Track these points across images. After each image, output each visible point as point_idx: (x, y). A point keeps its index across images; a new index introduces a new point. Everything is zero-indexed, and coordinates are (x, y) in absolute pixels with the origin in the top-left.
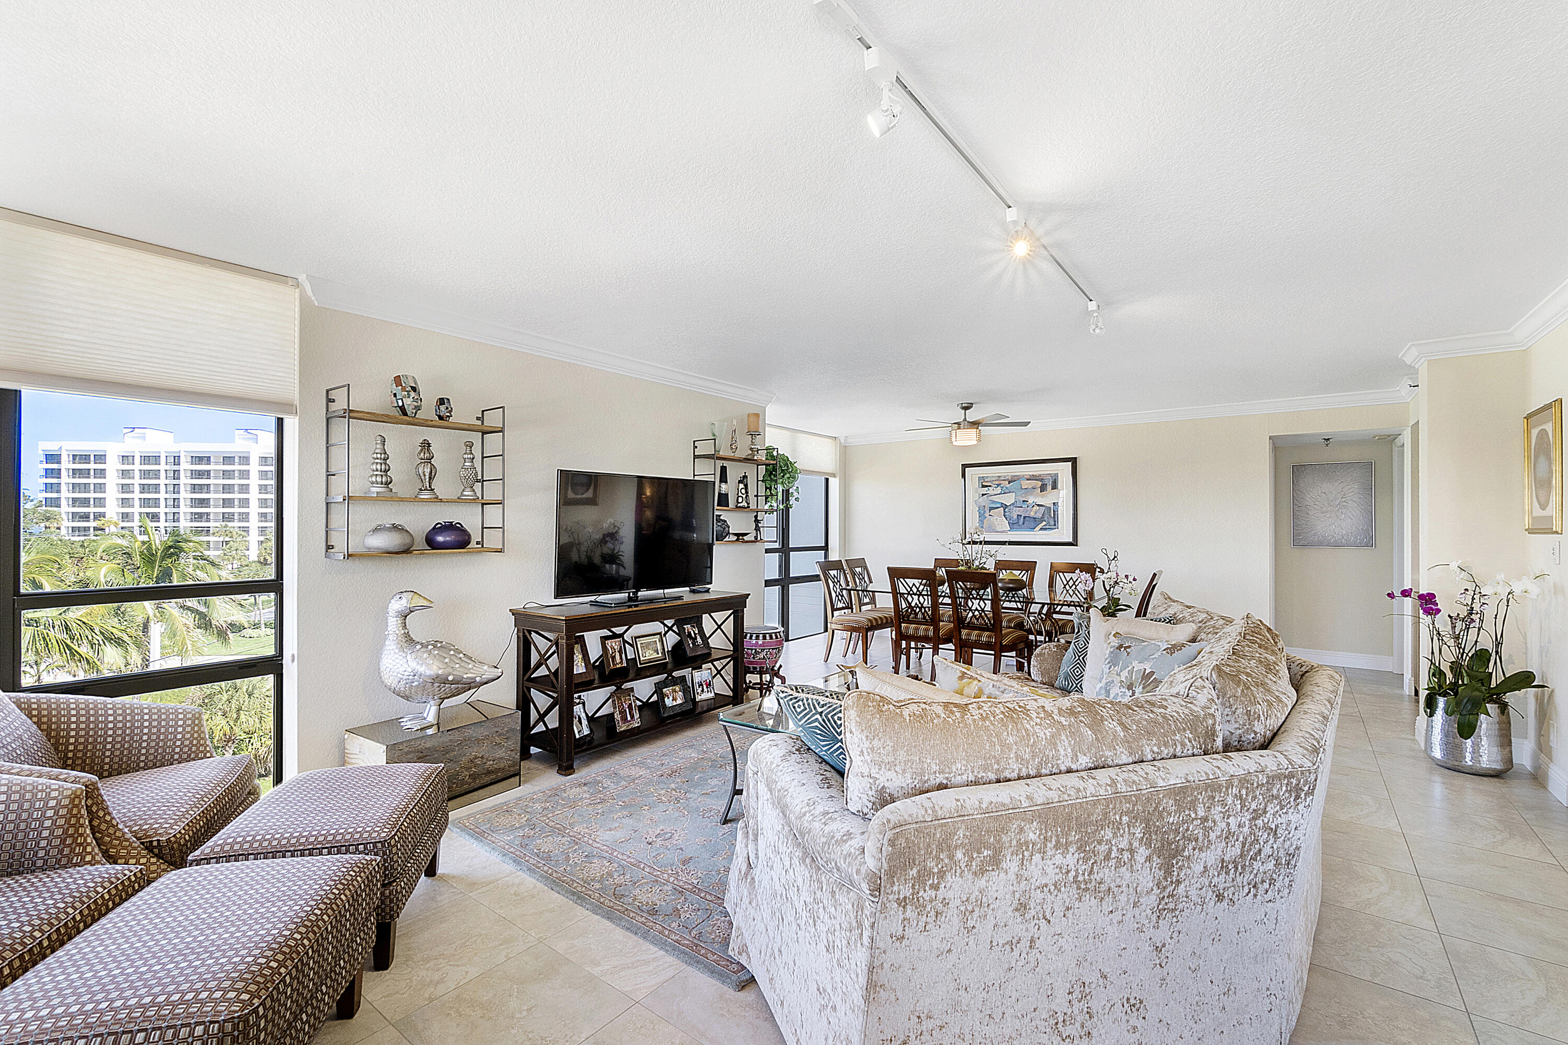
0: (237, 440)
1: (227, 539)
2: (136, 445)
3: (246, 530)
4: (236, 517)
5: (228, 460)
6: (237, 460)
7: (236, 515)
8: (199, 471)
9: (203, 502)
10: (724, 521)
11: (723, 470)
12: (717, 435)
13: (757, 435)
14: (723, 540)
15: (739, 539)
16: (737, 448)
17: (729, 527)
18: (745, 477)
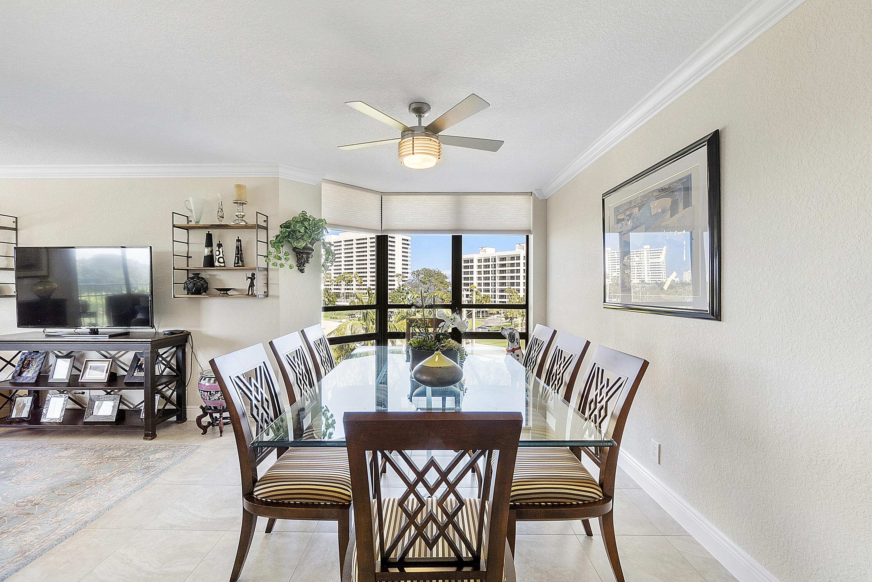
0: (516, 249)
1: (511, 294)
2: (482, 255)
3: (519, 291)
4: (515, 284)
5: (512, 258)
6: (515, 258)
7: (515, 283)
8: (503, 264)
9: (504, 278)
10: (203, 278)
11: (209, 237)
12: (193, 209)
13: (243, 204)
14: (200, 294)
15: (224, 294)
16: (223, 217)
17: (207, 283)
18: (239, 240)
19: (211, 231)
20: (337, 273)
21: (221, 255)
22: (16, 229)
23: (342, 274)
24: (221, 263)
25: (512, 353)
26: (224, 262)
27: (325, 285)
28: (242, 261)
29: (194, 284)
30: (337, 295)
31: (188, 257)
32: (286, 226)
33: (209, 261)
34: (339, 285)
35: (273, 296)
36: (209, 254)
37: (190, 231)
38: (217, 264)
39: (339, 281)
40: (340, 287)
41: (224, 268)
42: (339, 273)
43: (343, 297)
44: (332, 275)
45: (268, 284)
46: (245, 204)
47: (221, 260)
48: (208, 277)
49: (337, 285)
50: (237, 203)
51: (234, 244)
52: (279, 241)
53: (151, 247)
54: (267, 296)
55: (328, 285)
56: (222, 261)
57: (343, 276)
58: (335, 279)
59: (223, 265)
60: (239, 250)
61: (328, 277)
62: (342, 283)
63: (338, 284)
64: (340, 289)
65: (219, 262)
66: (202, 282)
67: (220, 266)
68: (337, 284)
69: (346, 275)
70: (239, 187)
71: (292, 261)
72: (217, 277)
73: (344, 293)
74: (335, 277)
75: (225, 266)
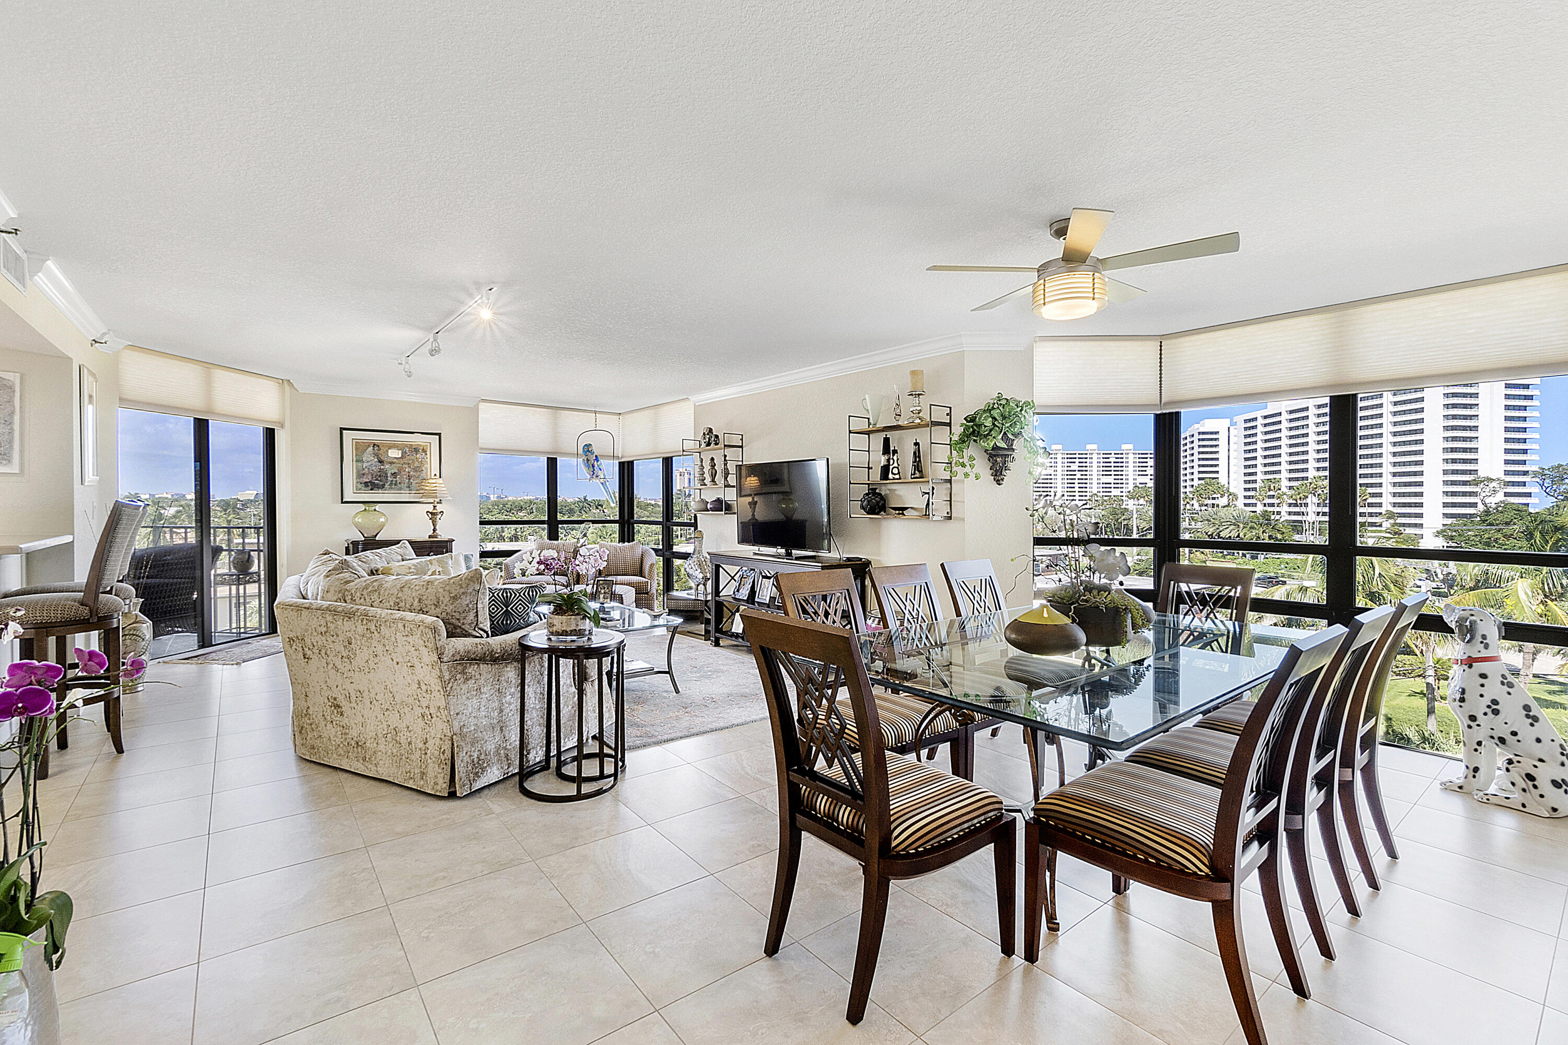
10: (880, 494)
11: (887, 441)
12: (869, 408)
13: (919, 395)
14: (878, 514)
15: (899, 514)
16: (900, 415)
17: (885, 501)
18: (916, 444)
19: (889, 434)
20: (1297, 479)
21: (896, 465)
22: (741, 447)
23: (1310, 480)
24: (895, 474)
25: (1466, 667)
26: (899, 473)
27: (1265, 506)
28: (921, 472)
29: (868, 501)
30: (1295, 526)
31: (869, 468)
32: (971, 419)
33: (885, 470)
34: (1301, 504)
35: (956, 519)
36: (886, 463)
37: (871, 436)
38: (891, 476)
39: (1301, 495)
40: (1303, 509)
41: (900, 481)
42: (1303, 479)
43: (1311, 532)
44: (1282, 483)
45: (950, 501)
46: (921, 394)
47: (895, 471)
48: (888, 492)
49: (1296, 505)
50: (912, 395)
51: (913, 448)
52: (965, 439)
53: (828, 459)
54: (950, 518)
55: (1272, 505)
56: (897, 472)
57: (1311, 483)
58: (1290, 493)
59: (897, 476)
60: (917, 455)
61: (1272, 488)
62: (1308, 501)
63: (1299, 502)
64: (1304, 515)
65: (893, 473)
66: (877, 499)
67: (894, 479)
68: (1295, 502)
69: (1320, 483)
70: (913, 373)
71: (982, 467)
72: (897, 492)
73: (1314, 523)
74: (1291, 488)
75: (900, 479)
